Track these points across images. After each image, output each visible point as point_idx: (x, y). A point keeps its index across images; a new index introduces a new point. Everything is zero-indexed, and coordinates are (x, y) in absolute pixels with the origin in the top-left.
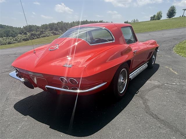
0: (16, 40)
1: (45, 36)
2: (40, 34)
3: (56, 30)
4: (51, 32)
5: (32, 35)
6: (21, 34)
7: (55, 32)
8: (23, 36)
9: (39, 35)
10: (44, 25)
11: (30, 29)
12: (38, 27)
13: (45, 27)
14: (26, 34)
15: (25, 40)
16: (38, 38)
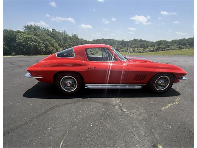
0: (145, 51)
1: (169, 50)
2: (166, 48)
3: (184, 45)
4: (178, 46)
5: (159, 48)
6: (151, 46)
7: (181, 46)
8: (151, 49)
9: (164, 48)
10: (174, 40)
11: (160, 43)
12: (167, 42)
13: (174, 42)
14: (154, 47)
15: (151, 51)
16: (162, 50)
